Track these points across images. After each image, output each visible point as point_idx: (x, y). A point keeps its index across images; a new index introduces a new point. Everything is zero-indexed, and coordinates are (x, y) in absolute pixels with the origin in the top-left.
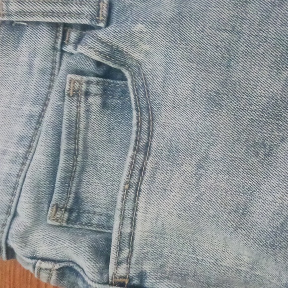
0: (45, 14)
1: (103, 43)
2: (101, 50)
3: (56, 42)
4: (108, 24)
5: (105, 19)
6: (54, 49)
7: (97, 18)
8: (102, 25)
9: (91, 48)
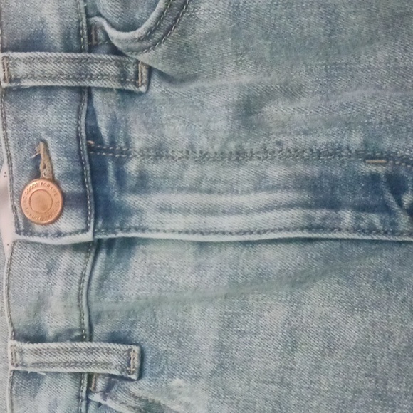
0: (67, 364)
1: (136, 397)
2: (134, 405)
3: (80, 391)
4: (140, 376)
5: (137, 371)
6: (79, 397)
7: (128, 369)
8: (134, 377)
9: (123, 403)
